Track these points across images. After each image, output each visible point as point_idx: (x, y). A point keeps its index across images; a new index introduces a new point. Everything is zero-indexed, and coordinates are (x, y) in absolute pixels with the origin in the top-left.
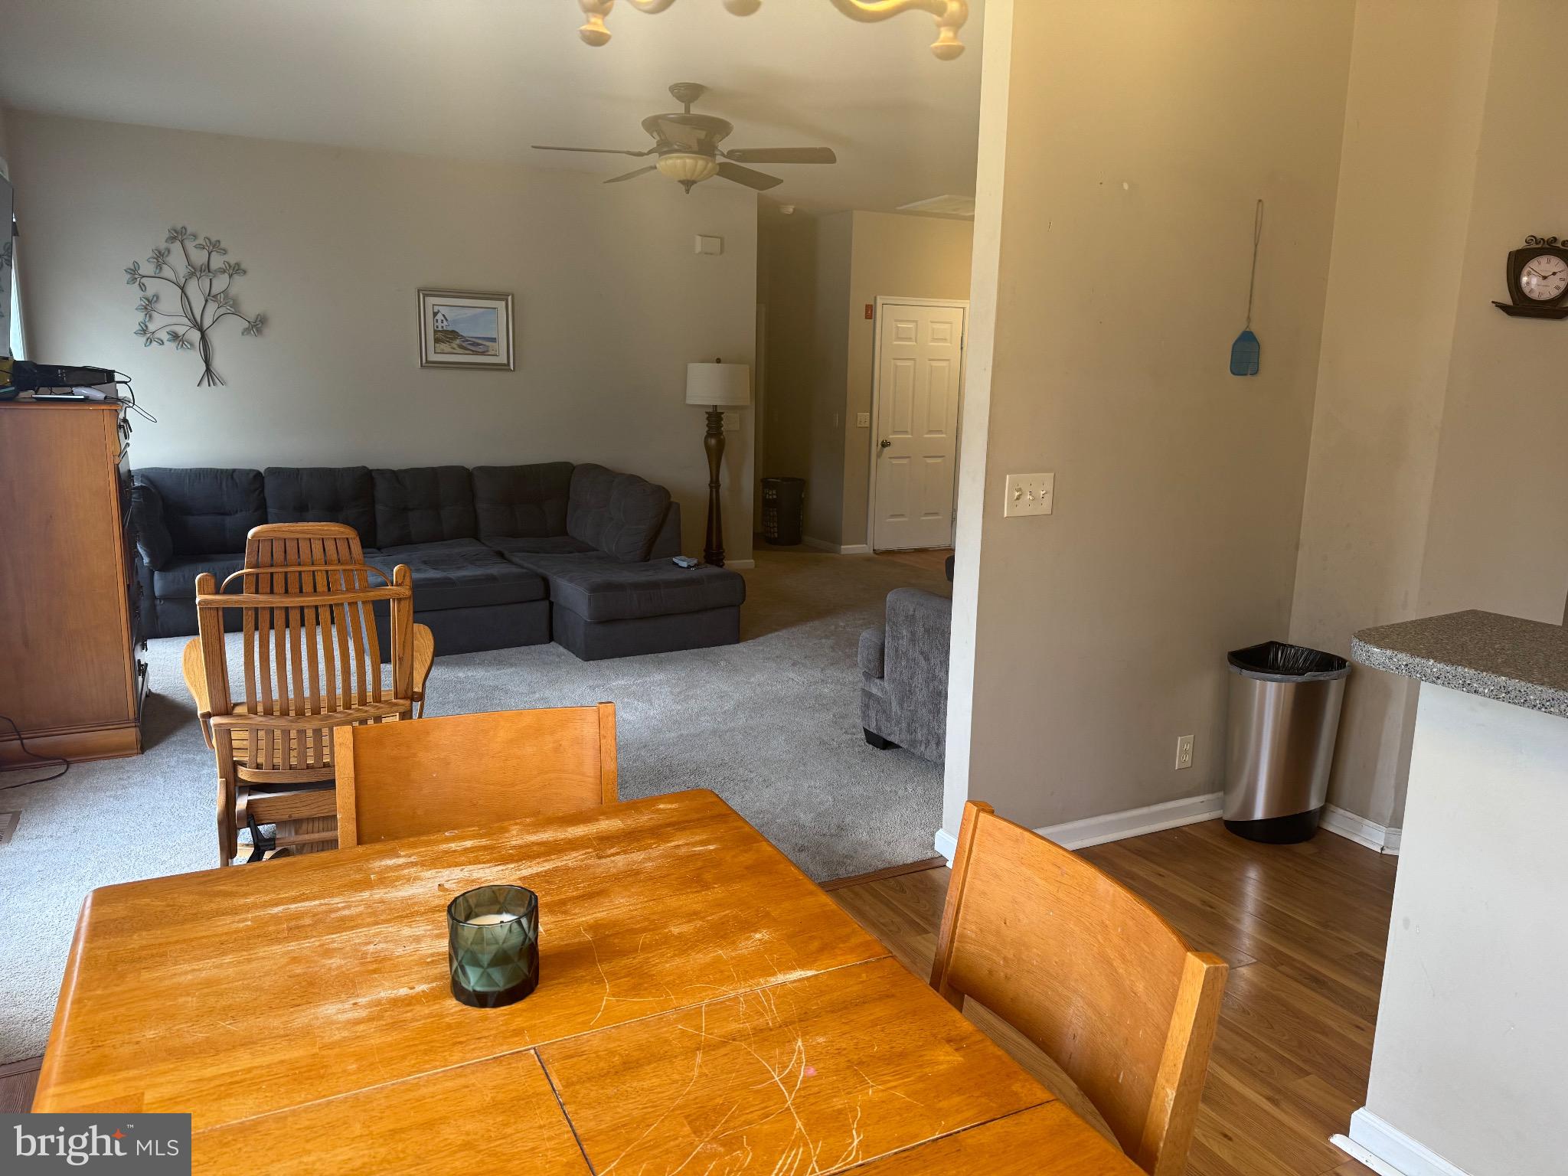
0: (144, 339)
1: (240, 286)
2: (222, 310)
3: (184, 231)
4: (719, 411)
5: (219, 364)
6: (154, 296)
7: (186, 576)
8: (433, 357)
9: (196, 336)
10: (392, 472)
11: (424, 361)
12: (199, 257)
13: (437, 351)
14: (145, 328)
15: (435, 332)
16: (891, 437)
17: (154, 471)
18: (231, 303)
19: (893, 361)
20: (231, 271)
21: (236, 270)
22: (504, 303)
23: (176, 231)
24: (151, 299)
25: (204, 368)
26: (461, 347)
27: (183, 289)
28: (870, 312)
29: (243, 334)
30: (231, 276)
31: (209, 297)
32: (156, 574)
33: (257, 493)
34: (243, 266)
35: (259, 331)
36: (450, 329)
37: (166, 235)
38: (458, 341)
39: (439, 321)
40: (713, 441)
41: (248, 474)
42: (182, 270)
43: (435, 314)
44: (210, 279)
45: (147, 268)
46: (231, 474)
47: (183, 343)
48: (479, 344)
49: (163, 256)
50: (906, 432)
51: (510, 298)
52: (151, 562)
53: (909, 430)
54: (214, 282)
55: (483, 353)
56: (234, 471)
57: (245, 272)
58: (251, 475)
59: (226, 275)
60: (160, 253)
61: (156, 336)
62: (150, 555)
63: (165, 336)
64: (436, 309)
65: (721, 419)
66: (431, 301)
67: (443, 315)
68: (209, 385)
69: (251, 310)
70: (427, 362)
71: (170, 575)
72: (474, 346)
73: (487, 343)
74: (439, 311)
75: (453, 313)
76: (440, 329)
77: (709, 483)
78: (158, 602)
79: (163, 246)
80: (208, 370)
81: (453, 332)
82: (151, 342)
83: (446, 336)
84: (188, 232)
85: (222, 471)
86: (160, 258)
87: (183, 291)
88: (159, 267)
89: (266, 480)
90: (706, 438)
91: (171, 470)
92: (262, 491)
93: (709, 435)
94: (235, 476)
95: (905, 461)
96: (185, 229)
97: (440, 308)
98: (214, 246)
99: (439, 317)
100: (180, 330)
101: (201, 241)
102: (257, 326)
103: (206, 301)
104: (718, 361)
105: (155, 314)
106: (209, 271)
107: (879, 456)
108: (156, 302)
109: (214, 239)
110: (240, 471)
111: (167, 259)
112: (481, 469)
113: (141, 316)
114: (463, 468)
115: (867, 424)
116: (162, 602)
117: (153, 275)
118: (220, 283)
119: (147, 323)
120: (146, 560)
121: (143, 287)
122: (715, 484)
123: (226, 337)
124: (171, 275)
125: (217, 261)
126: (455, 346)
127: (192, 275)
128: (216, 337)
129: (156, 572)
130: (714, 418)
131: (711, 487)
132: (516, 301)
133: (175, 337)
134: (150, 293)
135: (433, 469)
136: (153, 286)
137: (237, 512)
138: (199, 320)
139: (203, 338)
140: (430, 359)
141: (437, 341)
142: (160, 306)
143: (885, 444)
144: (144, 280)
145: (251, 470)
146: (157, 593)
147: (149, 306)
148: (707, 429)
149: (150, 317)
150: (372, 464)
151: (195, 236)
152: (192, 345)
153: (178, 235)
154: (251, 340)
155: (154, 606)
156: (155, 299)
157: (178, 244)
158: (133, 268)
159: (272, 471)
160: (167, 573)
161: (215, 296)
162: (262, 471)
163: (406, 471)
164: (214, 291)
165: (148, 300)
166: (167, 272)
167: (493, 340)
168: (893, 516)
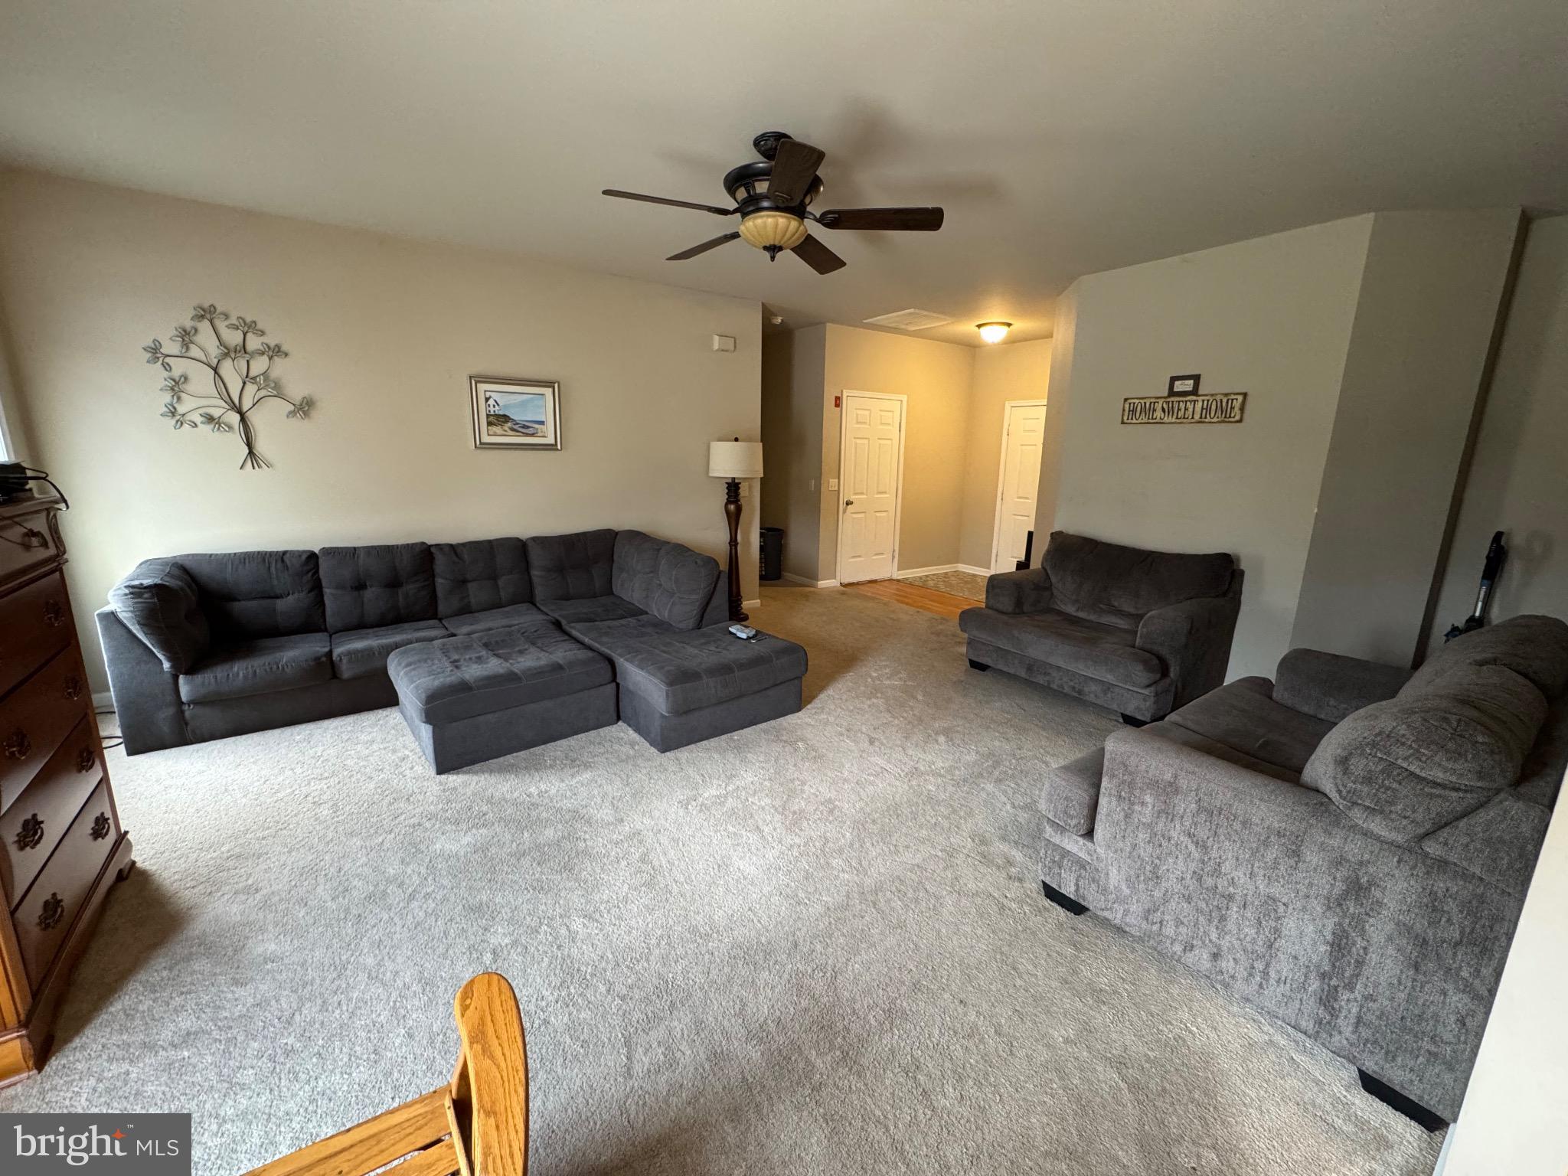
0: (173, 422)
1: (280, 368)
2: (263, 393)
3: (212, 309)
4: (737, 481)
5: (261, 446)
6: (181, 377)
7: (218, 678)
8: (486, 439)
9: (234, 418)
10: (451, 546)
11: (478, 443)
12: (234, 338)
13: (490, 433)
14: (173, 410)
15: (488, 416)
16: (852, 498)
17: (190, 558)
18: (273, 385)
19: (854, 440)
20: (271, 353)
21: (275, 352)
22: (551, 390)
23: (204, 310)
24: (177, 379)
25: (246, 450)
26: (512, 429)
27: (215, 370)
28: (838, 402)
29: (288, 416)
30: (270, 358)
31: (247, 379)
32: (182, 679)
33: (310, 574)
34: (284, 348)
35: (306, 414)
36: (501, 413)
37: (192, 313)
38: (509, 424)
39: (492, 406)
40: (732, 507)
41: (300, 556)
42: (214, 350)
43: (487, 400)
44: (248, 361)
45: (171, 347)
46: (282, 556)
47: (220, 425)
48: (528, 427)
49: (189, 334)
50: (862, 493)
51: (556, 385)
52: (172, 667)
53: (865, 491)
54: (251, 363)
55: (532, 435)
56: (285, 553)
57: (286, 355)
58: (304, 557)
59: (265, 358)
60: (185, 331)
61: (188, 418)
62: (170, 659)
63: (198, 419)
64: (488, 394)
65: (739, 488)
66: (482, 387)
67: (496, 401)
68: (254, 468)
69: (297, 392)
70: (481, 443)
71: (199, 678)
72: (524, 428)
73: (536, 426)
74: (490, 397)
75: (504, 398)
76: (492, 413)
77: (728, 541)
78: (186, 707)
79: (188, 324)
80: (251, 453)
81: (505, 416)
82: (182, 424)
83: (499, 420)
84: (218, 311)
85: (271, 554)
86: (186, 337)
87: (216, 372)
88: (186, 345)
89: (321, 561)
90: (726, 504)
91: (211, 555)
92: (317, 571)
93: (729, 502)
94: (286, 558)
95: (862, 515)
96: (215, 308)
97: (492, 394)
98: (249, 327)
99: (491, 402)
100: (216, 413)
101: (234, 320)
102: (304, 408)
103: (244, 383)
104: (736, 440)
105: (183, 395)
106: (245, 352)
107: (845, 511)
108: (184, 383)
109: (248, 320)
110: (292, 553)
111: (195, 338)
112: (534, 539)
113: (167, 397)
114: (518, 539)
115: (836, 488)
116: (192, 706)
117: (178, 354)
118: (259, 365)
119: (176, 405)
120: (166, 665)
121: (167, 367)
122: (733, 542)
123: (268, 420)
124: (201, 355)
125: (254, 342)
126: (507, 429)
127: (226, 355)
128: (256, 419)
129: (181, 676)
130: (733, 488)
131: (731, 546)
132: (562, 389)
133: (210, 419)
134: (176, 373)
135: (490, 542)
136: (179, 367)
137: (289, 594)
138: (237, 402)
139: (243, 419)
140: (483, 441)
141: (490, 424)
142: (190, 387)
143: (848, 503)
144: (167, 360)
145: (304, 552)
146: (184, 698)
147: (177, 386)
148: (727, 497)
149: (179, 398)
150: (431, 540)
151: (227, 316)
152: (230, 427)
153: (206, 313)
154: (297, 423)
155: (183, 712)
156: (183, 379)
157: (206, 324)
158: (153, 346)
159: (329, 552)
160: (195, 676)
161: (254, 378)
162: (317, 551)
163: (464, 545)
164: (252, 374)
165: (174, 380)
166: (195, 352)
167: (542, 423)
168: (854, 557)
